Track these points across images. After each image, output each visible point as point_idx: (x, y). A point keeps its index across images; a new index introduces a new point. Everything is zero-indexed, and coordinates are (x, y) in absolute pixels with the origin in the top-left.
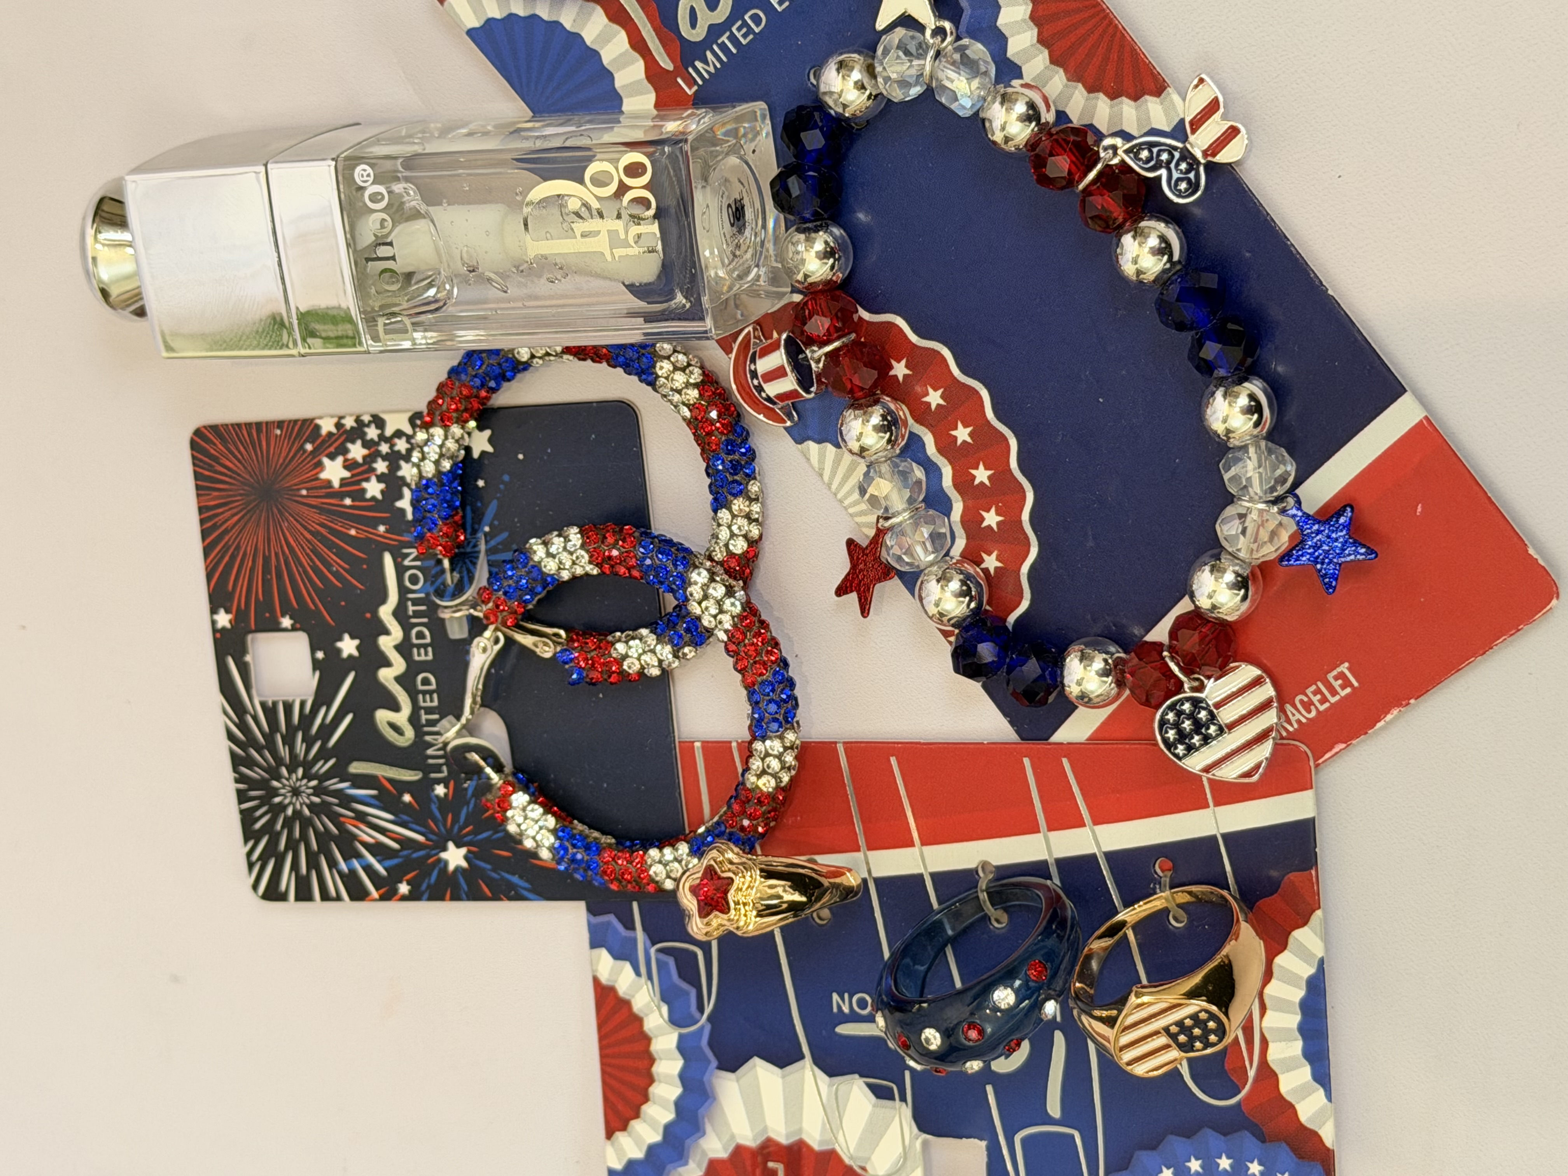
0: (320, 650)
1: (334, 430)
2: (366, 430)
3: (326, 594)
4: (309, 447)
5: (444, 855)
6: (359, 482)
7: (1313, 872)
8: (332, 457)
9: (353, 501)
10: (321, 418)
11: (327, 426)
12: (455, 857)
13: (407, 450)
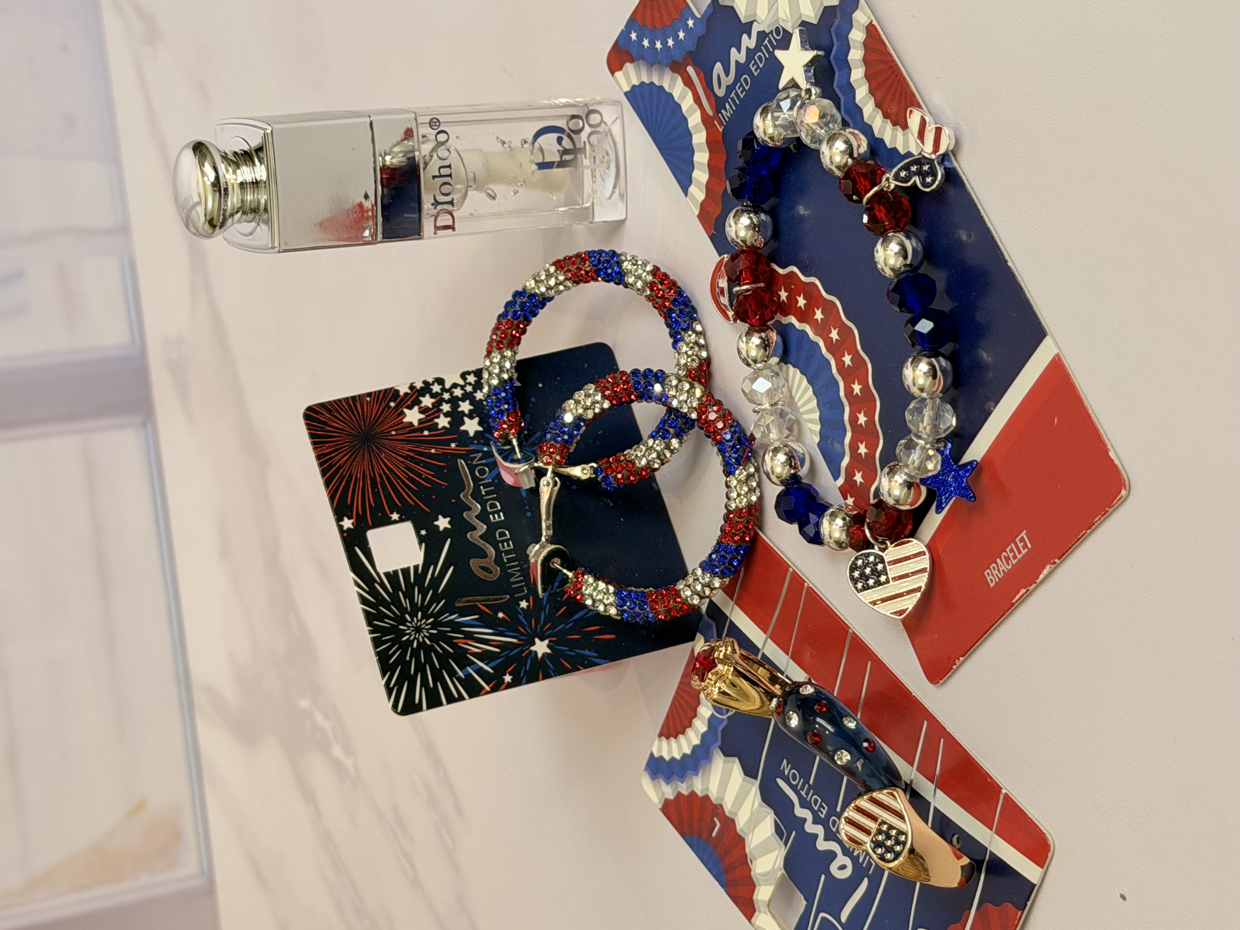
0: (422, 529)
1: (409, 391)
2: (432, 387)
3: (421, 493)
4: (392, 404)
5: (533, 648)
6: (431, 420)
8: (410, 407)
9: (430, 432)
10: (398, 386)
11: (404, 390)
12: (541, 647)
13: (462, 395)
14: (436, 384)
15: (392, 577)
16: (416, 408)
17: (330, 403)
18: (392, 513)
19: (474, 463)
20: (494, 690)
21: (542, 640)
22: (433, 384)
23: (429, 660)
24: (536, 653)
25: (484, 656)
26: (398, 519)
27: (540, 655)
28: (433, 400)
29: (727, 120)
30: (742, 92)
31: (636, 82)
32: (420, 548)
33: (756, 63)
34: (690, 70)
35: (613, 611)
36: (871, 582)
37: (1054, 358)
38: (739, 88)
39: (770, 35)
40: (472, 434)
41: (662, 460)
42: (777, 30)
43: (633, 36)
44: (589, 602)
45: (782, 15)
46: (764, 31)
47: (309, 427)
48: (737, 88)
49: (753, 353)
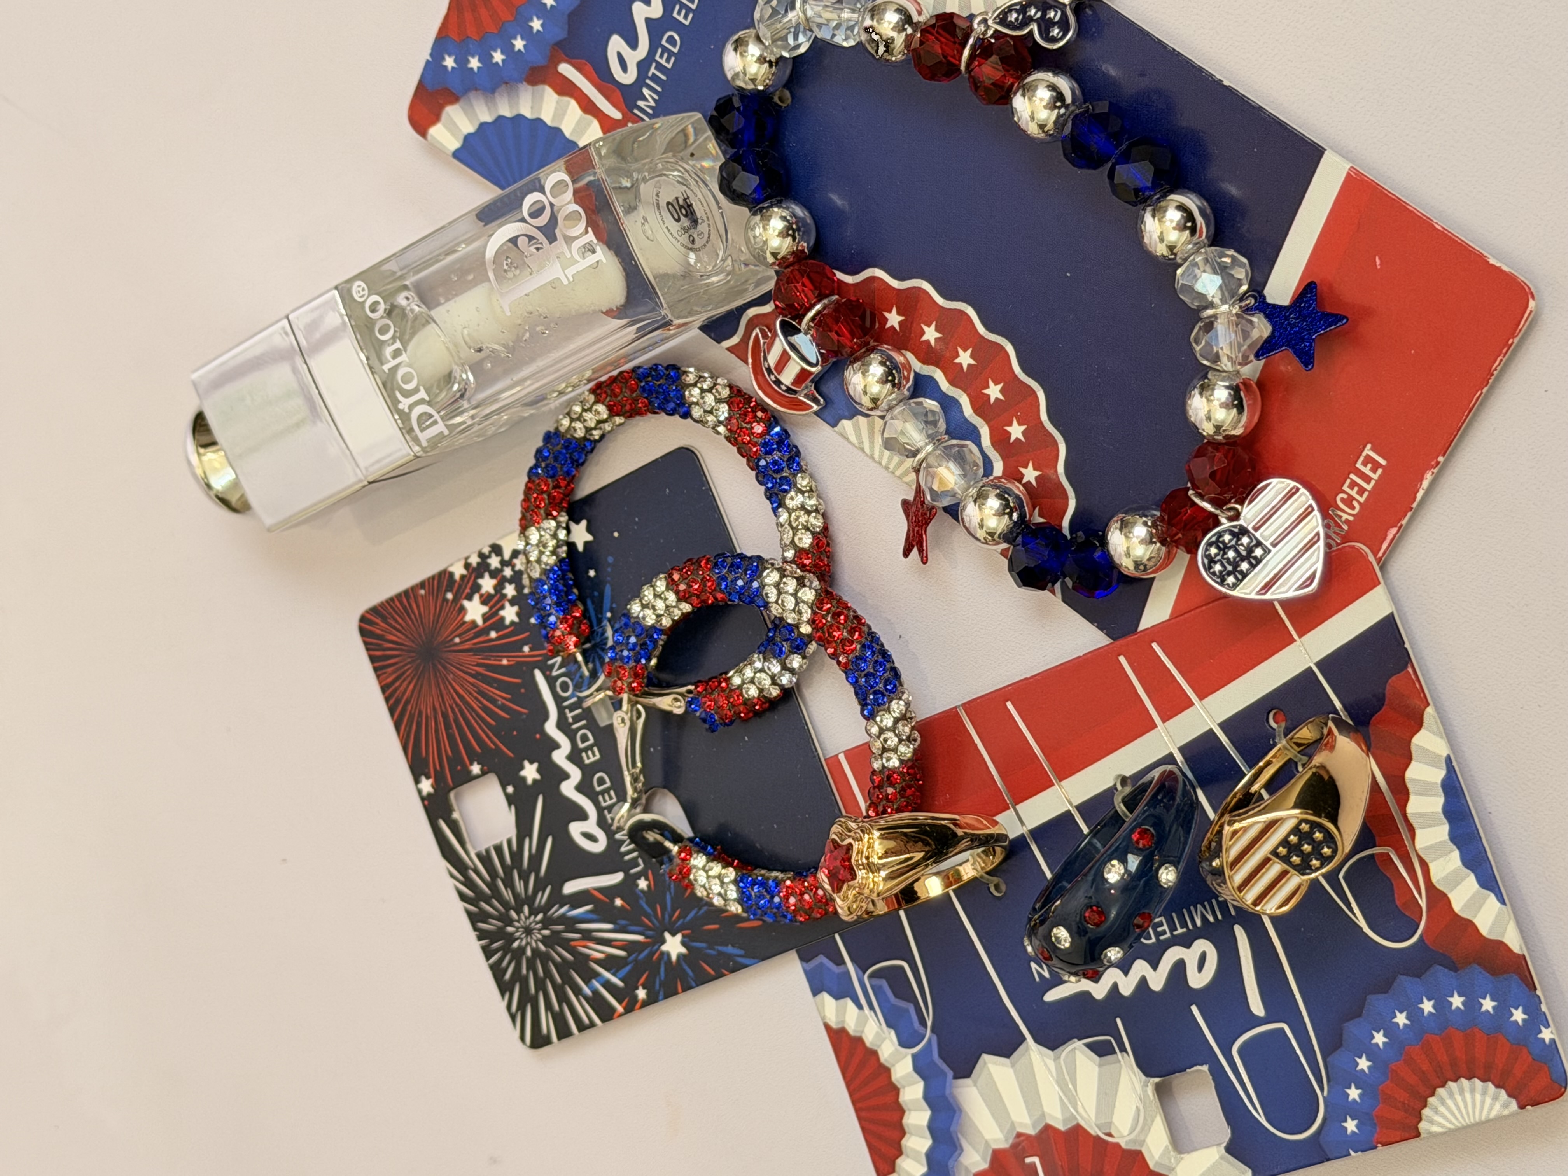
0: (509, 784)
1: (464, 572)
2: (489, 561)
3: (499, 729)
4: (450, 596)
5: (664, 948)
6: (496, 613)
7: (1410, 670)
8: (470, 598)
9: (497, 632)
10: (452, 565)
11: (458, 571)
12: (674, 946)
14: (493, 555)
15: (485, 859)
16: (476, 597)
17: (382, 605)
18: (471, 764)
19: (555, 673)
21: (673, 934)
22: (489, 557)
23: (548, 974)
24: (669, 955)
25: (609, 963)
26: (479, 773)
27: (674, 958)
28: (494, 582)
32: (511, 813)
47: (368, 646)
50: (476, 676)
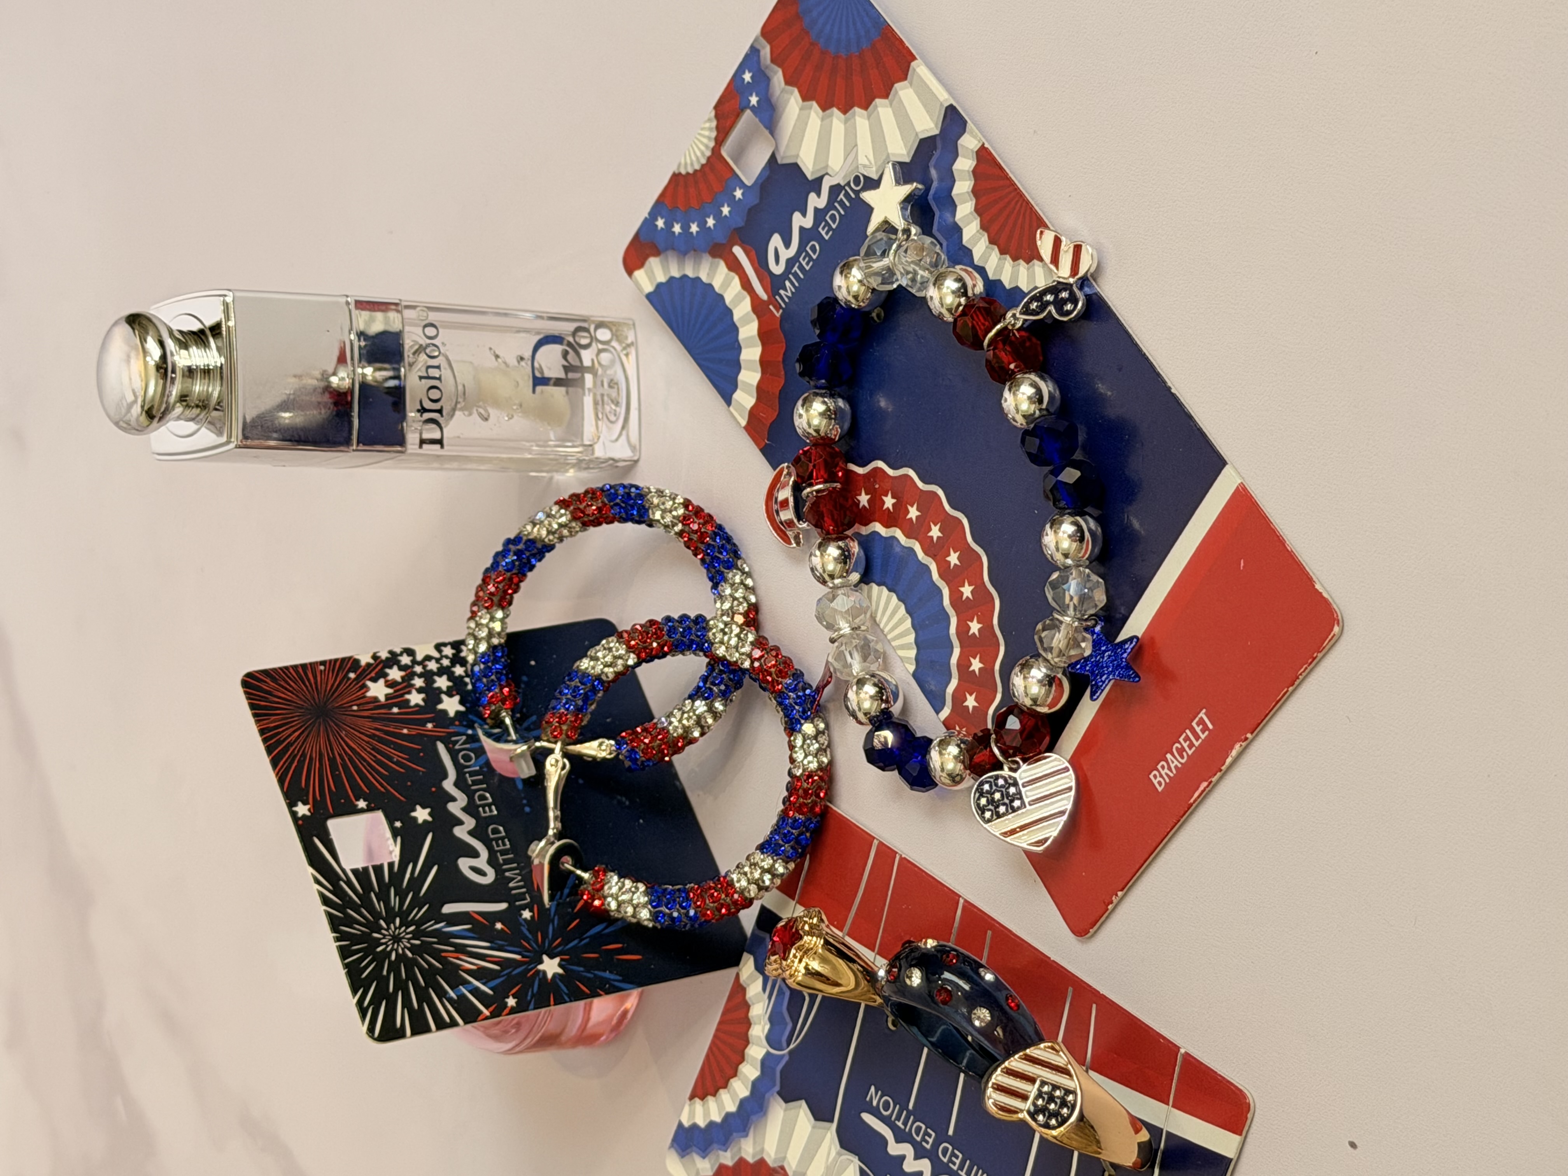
0: (396, 821)
1: (372, 661)
2: (400, 658)
3: (392, 778)
4: (352, 675)
5: (541, 967)
6: (402, 695)
8: (375, 680)
9: (400, 709)
10: (358, 654)
11: (365, 659)
12: (551, 967)
13: (438, 669)
14: (405, 655)
15: (361, 874)
16: (381, 682)
17: (274, 670)
18: (358, 800)
19: (457, 747)
20: (493, 1015)
21: (552, 957)
22: (401, 654)
23: (411, 976)
24: (544, 973)
25: (481, 974)
26: (365, 807)
27: (550, 976)
28: (403, 673)
29: (787, 300)
30: (807, 264)
31: (662, 278)
32: (395, 841)
33: (827, 224)
34: (738, 251)
35: (644, 914)
36: (1002, 809)
37: (1237, 489)
38: (804, 259)
39: (847, 188)
40: (452, 714)
41: (702, 727)
42: (857, 180)
43: (660, 223)
44: (613, 905)
45: (862, 160)
46: (839, 185)
47: (249, 696)
48: (801, 259)
49: (830, 567)
50: (372, 736)
